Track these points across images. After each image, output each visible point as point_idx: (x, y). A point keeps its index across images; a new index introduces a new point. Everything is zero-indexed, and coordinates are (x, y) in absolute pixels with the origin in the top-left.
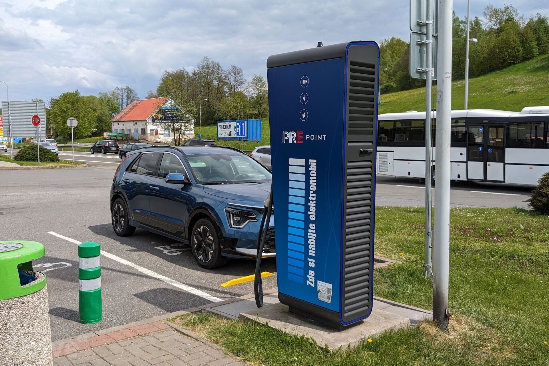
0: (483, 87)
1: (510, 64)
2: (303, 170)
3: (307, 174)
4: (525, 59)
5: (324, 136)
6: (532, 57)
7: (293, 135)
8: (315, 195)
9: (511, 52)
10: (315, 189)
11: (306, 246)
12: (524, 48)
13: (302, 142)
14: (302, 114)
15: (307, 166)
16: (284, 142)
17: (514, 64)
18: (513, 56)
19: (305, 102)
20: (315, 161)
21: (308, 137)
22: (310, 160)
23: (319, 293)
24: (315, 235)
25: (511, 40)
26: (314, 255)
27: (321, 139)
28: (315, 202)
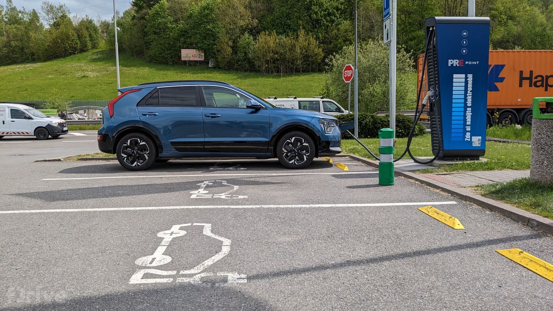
0: (56, 71)
1: (71, 54)
2: (464, 80)
3: (466, 82)
4: (82, 51)
5: (478, 62)
6: (87, 50)
7: (456, 62)
8: (471, 93)
9: (71, 44)
10: (471, 90)
11: (465, 120)
12: (80, 41)
13: (463, 65)
14: (463, 50)
15: (466, 78)
16: (449, 65)
17: (74, 54)
18: (73, 47)
19: (465, 44)
20: (472, 75)
21: (467, 63)
22: (468, 75)
23: (473, 143)
24: (471, 114)
25: (70, 34)
26: (470, 124)
27: (475, 63)
28: (471, 96)
